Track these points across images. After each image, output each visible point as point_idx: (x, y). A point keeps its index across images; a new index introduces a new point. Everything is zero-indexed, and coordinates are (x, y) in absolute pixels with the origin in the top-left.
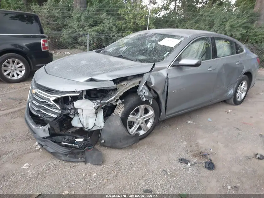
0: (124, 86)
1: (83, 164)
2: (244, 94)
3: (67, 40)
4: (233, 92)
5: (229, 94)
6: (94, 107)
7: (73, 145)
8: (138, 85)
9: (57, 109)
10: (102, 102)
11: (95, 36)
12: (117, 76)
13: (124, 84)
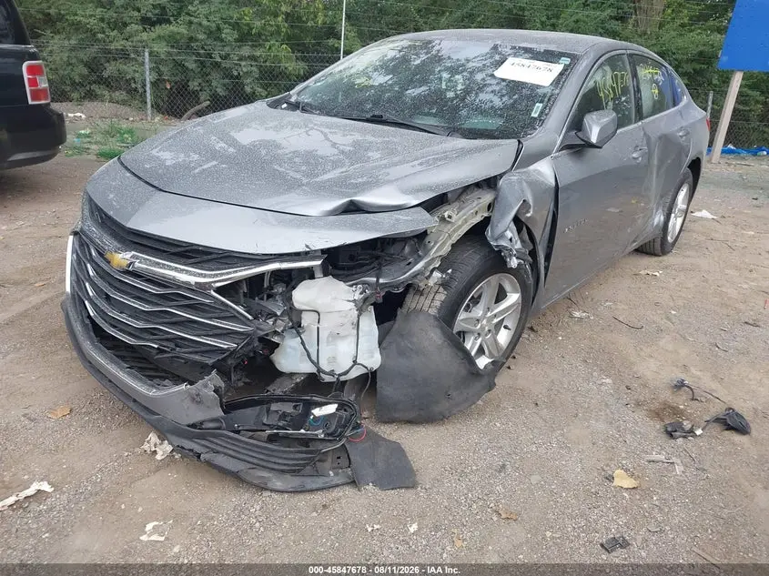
0: (449, 222)
1: (349, 491)
2: (680, 221)
3: (66, 73)
4: (662, 218)
5: (655, 224)
6: (354, 301)
7: (302, 431)
8: (486, 215)
9: (235, 317)
10: (381, 281)
11: (163, 56)
12: (430, 189)
13: (450, 217)
